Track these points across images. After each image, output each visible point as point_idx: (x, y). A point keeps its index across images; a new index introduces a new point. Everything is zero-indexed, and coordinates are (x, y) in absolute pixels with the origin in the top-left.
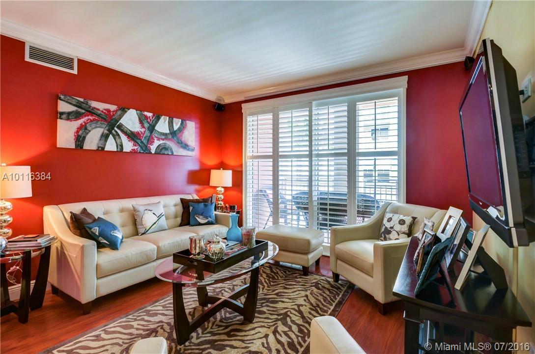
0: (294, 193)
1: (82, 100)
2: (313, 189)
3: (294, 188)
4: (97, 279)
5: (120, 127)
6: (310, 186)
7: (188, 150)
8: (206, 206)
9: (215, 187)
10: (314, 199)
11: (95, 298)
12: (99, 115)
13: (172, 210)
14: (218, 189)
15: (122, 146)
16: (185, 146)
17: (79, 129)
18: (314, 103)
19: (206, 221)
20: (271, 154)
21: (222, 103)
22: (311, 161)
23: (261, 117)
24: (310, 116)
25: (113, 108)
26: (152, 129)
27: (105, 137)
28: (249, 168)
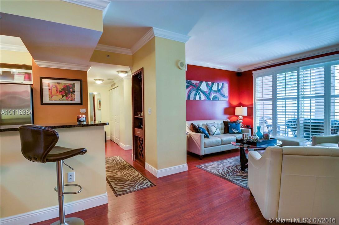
0: (287, 119)
1: (189, 80)
2: (300, 117)
3: (287, 116)
4: (205, 148)
5: (200, 90)
6: (298, 115)
7: (225, 98)
8: (236, 124)
9: (238, 116)
10: (300, 123)
11: (204, 154)
12: (194, 86)
13: (220, 126)
14: (239, 117)
15: (201, 98)
16: (224, 96)
17: (188, 92)
18: (301, 68)
19: (237, 132)
20: (272, 98)
21: (240, 71)
22: (298, 101)
23: (264, 78)
24: (298, 75)
25: (198, 82)
26: (211, 89)
27: (196, 95)
28: (257, 106)
